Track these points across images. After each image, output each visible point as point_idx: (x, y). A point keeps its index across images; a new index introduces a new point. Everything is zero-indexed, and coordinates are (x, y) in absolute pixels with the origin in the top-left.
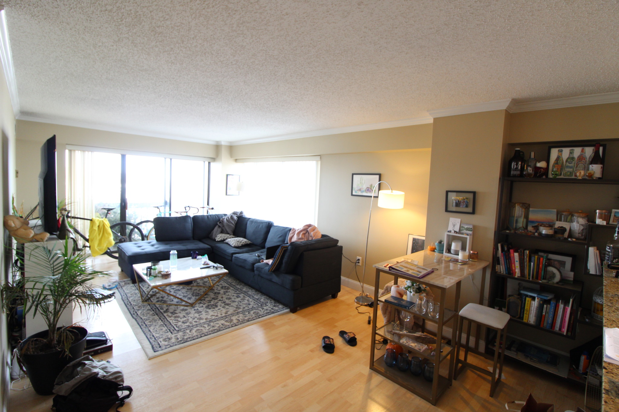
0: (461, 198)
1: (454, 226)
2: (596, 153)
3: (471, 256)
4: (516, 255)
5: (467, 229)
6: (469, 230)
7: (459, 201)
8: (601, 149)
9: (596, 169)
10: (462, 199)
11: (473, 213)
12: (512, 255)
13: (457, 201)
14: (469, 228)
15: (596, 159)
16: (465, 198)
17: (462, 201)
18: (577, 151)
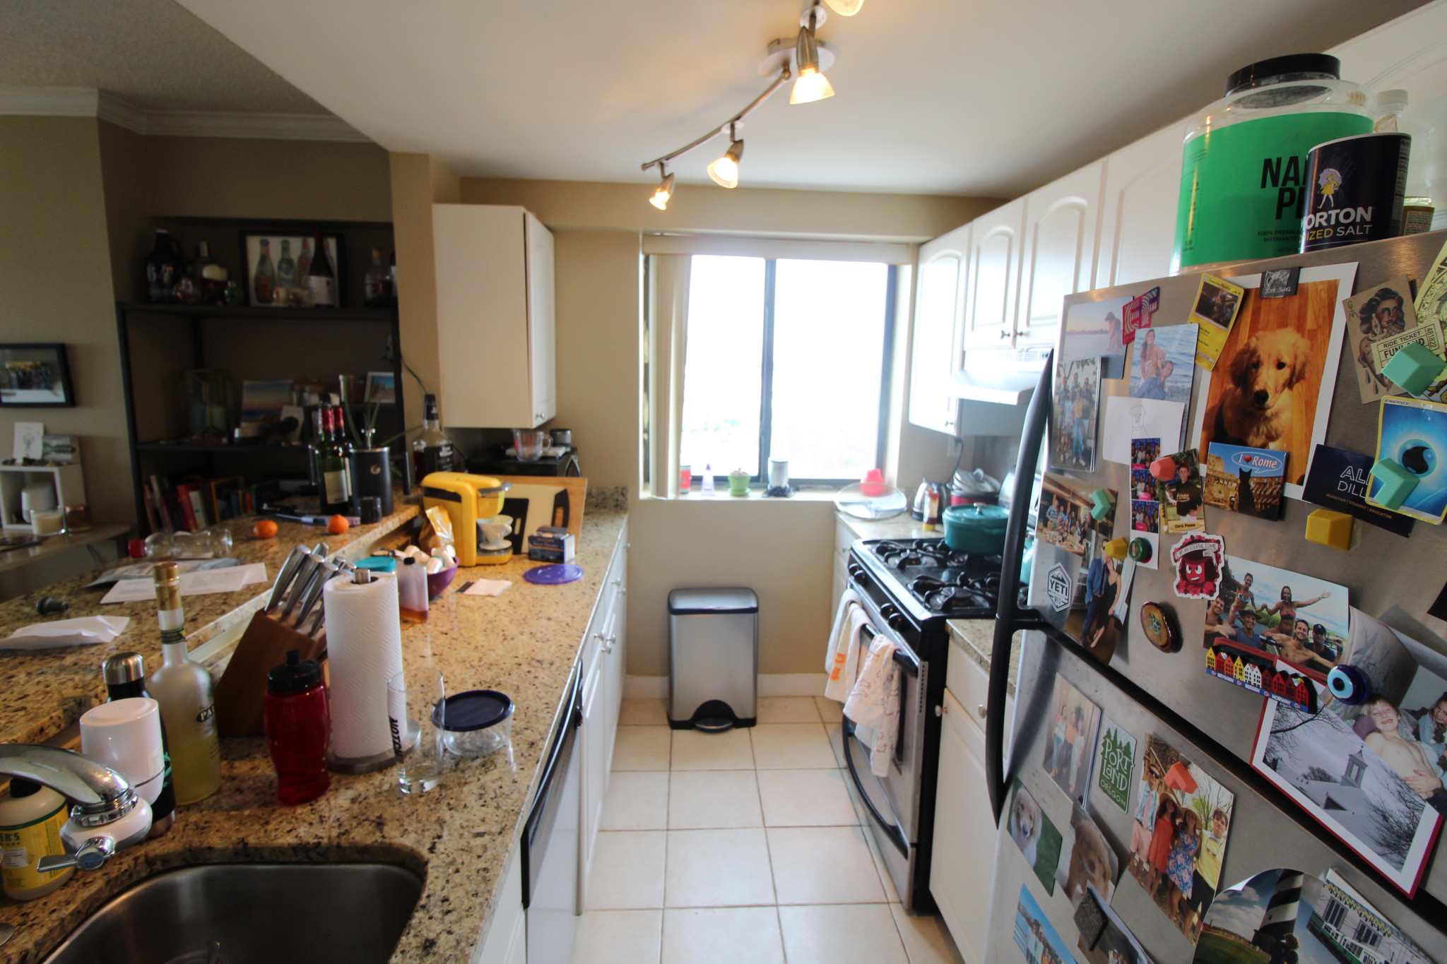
0: (29, 363)
1: (28, 444)
2: (321, 250)
3: (72, 520)
4: (194, 495)
5: (60, 449)
6: (64, 452)
7: (24, 372)
8: (332, 244)
9: (319, 288)
10: (31, 367)
11: (72, 400)
12: (184, 498)
13: (20, 373)
14: (62, 446)
15: (319, 265)
16: (38, 363)
17: (33, 372)
18: (296, 244)
